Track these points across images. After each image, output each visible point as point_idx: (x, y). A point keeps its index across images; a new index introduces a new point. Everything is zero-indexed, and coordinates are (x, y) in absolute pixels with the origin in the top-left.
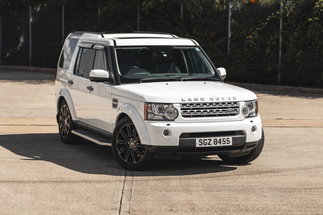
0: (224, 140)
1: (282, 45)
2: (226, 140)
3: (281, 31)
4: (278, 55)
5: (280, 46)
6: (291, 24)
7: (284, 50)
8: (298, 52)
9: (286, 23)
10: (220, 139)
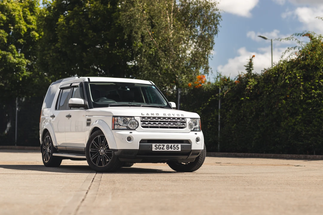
0: (174, 146)
2: (176, 146)
10: (172, 145)
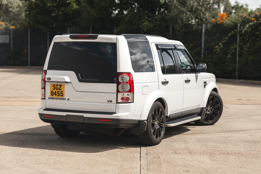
1: (239, 53)
3: (238, 43)
4: (236, 59)
5: (238, 53)
6: (245, 38)
7: (240, 56)
8: (249, 57)
9: (241, 38)
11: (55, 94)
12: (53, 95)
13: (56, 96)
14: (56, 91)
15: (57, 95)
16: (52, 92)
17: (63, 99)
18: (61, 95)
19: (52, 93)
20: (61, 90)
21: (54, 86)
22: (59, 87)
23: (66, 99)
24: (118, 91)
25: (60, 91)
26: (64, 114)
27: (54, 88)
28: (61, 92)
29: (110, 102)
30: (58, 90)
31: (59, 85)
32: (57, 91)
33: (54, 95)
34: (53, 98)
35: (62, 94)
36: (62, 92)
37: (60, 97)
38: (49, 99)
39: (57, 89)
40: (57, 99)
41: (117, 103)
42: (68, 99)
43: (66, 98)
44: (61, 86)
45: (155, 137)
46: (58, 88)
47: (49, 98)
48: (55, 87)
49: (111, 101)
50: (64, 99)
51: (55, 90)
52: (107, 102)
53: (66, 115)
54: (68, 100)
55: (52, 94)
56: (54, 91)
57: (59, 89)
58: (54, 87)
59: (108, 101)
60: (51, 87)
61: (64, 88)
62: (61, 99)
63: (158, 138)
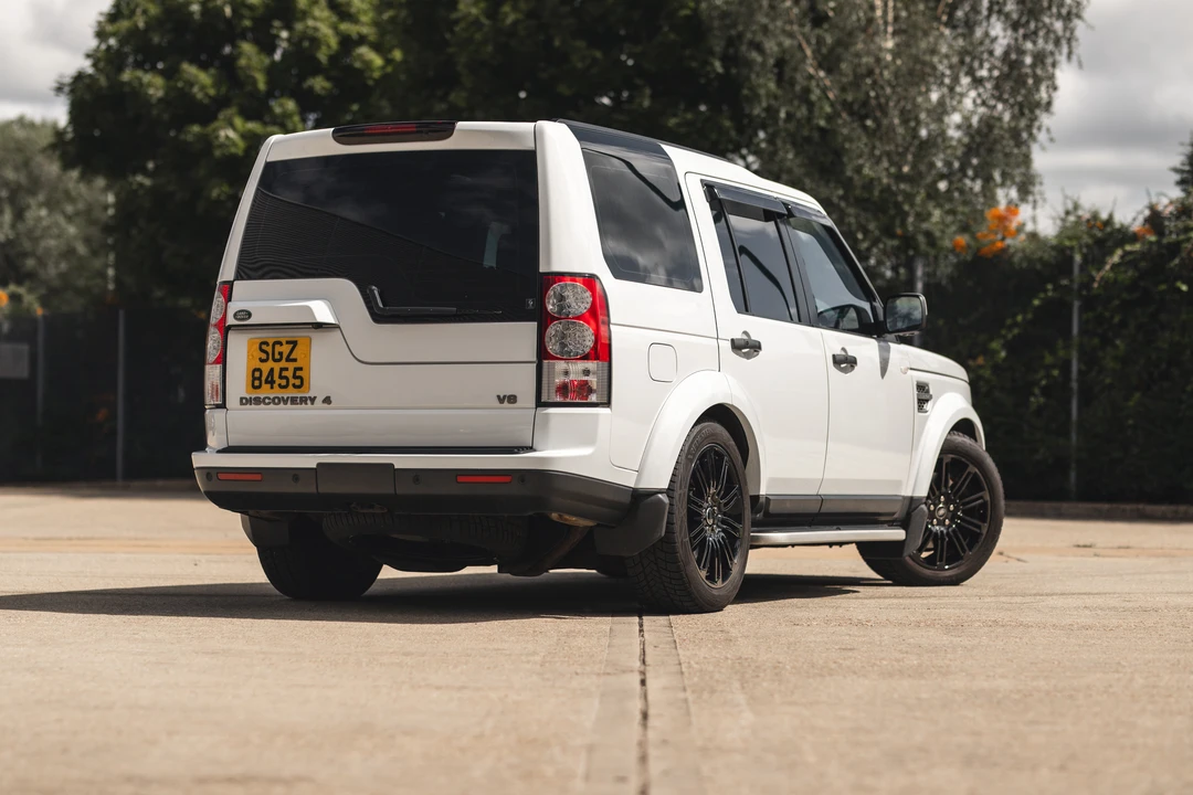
11: (267, 382)
12: (259, 387)
13: (272, 388)
14: (272, 370)
15: (276, 385)
16: (257, 374)
17: (304, 400)
18: (294, 386)
19: (256, 379)
20: (295, 360)
21: (264, 347)
22: (286, 349)
23: (318, 402)
24: (543, 353)
25: (291, 366)
26: (309, 461)
27: (264, 356)
28: (296, 369)
29: (509, 402)
30: (283, 364)
31: (288, 342)
32: (277, 367)
33: (266, 387)
34: (258, 401)
35: (301, 378)
36: (301, 369)
37: (290, 393)
38: (242, 403)
39: (275, 360)
40: (277, 401)
41: (540, 403)
42: (327, 400)
43: (315, 397)
44: (294, 343)
45: (703, 574)
46: (281, 354)
47: (242, 399)
48: (269, 349)
49: (512, 399)
50: (309, 402)
51: (271, 364)
52: (497, 404)
53: (319, 464)
54: (326, 405)
55: (257, 383)
56: (266, 368)
57: (288, 360)
58: (267, 353)
59: (498, 397)
60: (250, 356)
61: (308, 355)
62: (294, 401)
63: (719, 584)
